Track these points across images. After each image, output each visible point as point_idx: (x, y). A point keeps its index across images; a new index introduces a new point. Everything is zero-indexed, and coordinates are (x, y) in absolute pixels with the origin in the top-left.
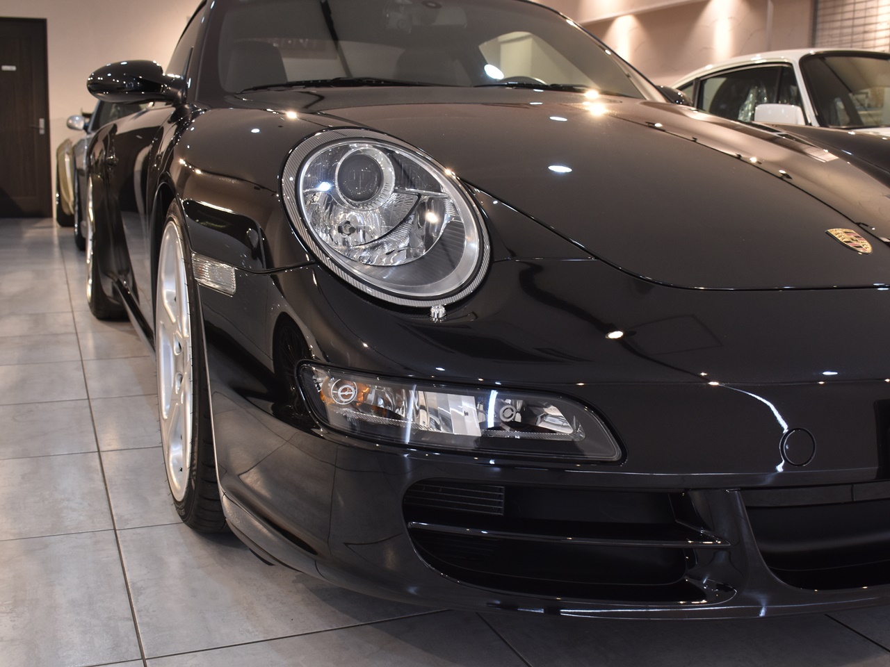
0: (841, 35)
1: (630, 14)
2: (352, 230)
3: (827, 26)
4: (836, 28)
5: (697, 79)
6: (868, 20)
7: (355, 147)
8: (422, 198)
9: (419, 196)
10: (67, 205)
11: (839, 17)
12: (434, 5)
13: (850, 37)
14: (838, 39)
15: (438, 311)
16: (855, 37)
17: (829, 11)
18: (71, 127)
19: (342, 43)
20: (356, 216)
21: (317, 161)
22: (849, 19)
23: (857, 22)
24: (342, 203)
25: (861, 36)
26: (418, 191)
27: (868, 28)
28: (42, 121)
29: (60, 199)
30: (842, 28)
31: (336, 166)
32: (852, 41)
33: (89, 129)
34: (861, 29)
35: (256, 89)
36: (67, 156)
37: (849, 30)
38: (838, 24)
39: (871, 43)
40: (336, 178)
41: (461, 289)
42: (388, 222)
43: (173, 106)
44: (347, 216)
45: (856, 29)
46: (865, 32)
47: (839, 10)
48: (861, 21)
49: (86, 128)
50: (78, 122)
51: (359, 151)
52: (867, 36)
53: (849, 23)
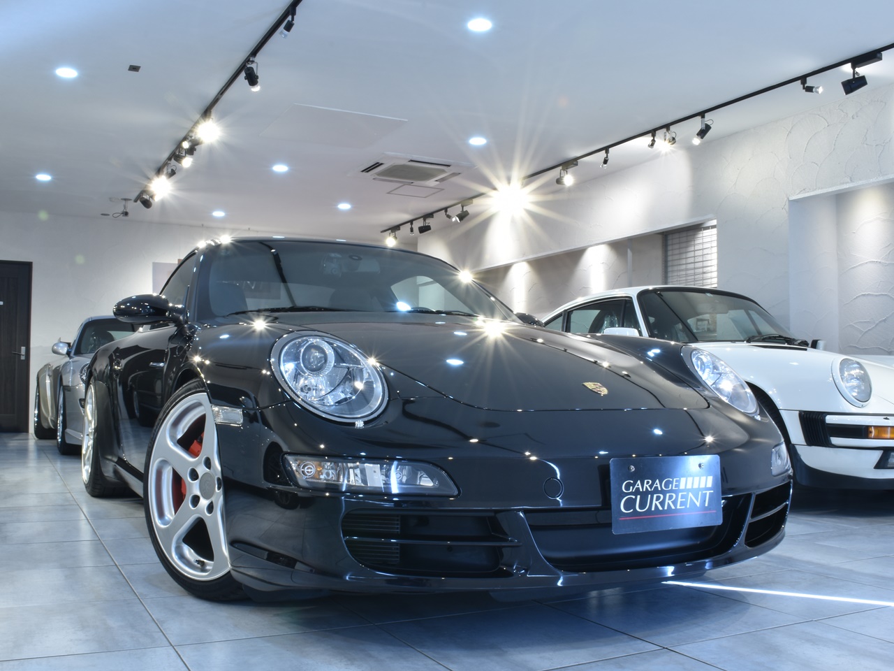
0: (687, 275)
1: (523, 261)
2: (309, 389)
3: (676, 268)
4: (682, 270)
5: (565, 310)
6: (706, 264)
7: (312, 340)
8: (351, 369)
9: (348, 368)
10: (47, 419)
11: (684, 262)
12: (357, 258)
13: (693, 277)
14: (684, 279)
15: (360, 424)
16: (696, 277)
17: (676, 257)
18: (55, 352)
19: (290, 285)
20: (313, 380)
21: (289, 349)
22: (692, 263)
23: (698, 265)
24: (305, 373)
25: (701, 276)
26: (347, 365)
27: (705, 270)
28: (23, 349)
29: (39, 416)
30: (687, 270)
31: (300, 351)
32: (695, 280)
33: (72, 354)
34: (701, 270)
35: (237, 313)
36: (47, 377)
37: (692, 272)
38: (684, 267)
39: (709, 281)
40: (301, 358)
41: (372, 414)
42: (331, 384)
43: (175, 326)
44: (306, 382)
45: (697, 271)
46: (704, 273)
47: (684, 256)
48: (700, 265)
49: (68, 353)
50: (62, 348)
51: (313, 343)
52: (705, 275)
53: (692, 266)
